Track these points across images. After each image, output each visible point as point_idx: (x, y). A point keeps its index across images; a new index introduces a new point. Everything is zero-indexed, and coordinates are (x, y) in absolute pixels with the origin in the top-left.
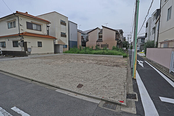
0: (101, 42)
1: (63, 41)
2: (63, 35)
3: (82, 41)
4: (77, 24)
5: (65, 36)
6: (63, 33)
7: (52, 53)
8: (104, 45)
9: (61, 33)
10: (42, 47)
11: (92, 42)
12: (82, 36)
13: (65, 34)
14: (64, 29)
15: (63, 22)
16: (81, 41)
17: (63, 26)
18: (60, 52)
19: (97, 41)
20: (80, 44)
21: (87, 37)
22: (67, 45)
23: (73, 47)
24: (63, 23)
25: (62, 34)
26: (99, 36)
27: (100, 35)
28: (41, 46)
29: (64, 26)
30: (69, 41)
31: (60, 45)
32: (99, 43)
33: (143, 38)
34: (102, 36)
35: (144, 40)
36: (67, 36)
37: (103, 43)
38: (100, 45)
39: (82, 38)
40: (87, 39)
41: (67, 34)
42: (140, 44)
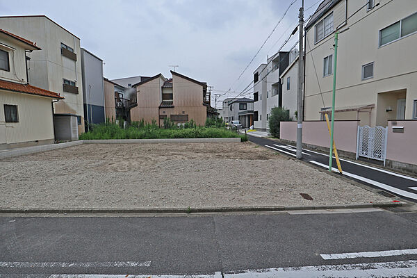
0: (171, 109)
1: (69, 104)
2: (70, 87)
3: (116, 105)
4: (102, 61)
5: (75, 91)
6: (69, 82)
7: (47, 142)
8: (177, 116)
9: (65, 81)
10: (17, 121)
11: (148, 106)
12: (117, 94)
13: (73, 85)
14: (71, 71)
15: (69, 49)
16: (114, 106)
17: (67, 62)
18: (73, 136)
19: (160, 107)
20: (112, 113)
21: (133, 95)
22: (80, 117)
23: (95, 122)
24: (67, 53)
25: (67, 83)
26: (163, 94)
27: (164, 92)
28: (14, 118)
29: (72, 62)
30: (85, 105)
31: (70, 116)
32: (164, 112)
33: (243, 103)
34: (171, 96)
35: (245, 106)
36: (80, 90)
37: (175, 112)
38: (169, 116)
39: (117, 99)
40: (133, 101)
41: (79, 85)
42: (239, 113)
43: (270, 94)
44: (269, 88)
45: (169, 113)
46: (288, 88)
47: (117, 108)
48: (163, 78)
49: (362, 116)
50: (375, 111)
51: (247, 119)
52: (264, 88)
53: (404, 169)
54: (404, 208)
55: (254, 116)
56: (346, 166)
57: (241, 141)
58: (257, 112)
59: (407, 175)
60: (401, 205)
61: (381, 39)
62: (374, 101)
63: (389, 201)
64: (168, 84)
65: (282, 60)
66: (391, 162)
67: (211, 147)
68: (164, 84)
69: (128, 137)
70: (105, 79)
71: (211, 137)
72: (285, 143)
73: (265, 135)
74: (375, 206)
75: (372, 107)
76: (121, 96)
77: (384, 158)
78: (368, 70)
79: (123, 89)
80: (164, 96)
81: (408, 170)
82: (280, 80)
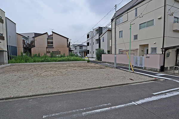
0: (52, 48)
3: (23, 46)
5: (3, 39)
8: (56, 52)
11: (40, 47)
12: (24, 41)
13: (2, 35)
14: (1, 28)
16: (22, 46)
19: (47, 48)
20: (21, 50)
21: (33, 42)
23: (13, 54)
29: (1, 24)
31: (4, 51)
32: (49, 50)
33: (81, 46)
34: (52, 43)
35: (82, 48)
36: (5, 38)
37: (54, 50)
38: (51, 52)
39: (24, 43)
40: (33, 44)
41: (5, 35)
42: (80, 51)
43: (95, 43)
44: (94, 41)
45: (51, 50)
46: (103, 41)
47: (24, 48)
48: (48, 34)
49: (135, 53)
50: (138, 51)
51: (83, 53)
52: (92, 41)
53: (150, 70)
54: (159, 80)
55: (87, 52)
56: (135, 70)
57: (88, 62)
58: (89, 50)
59: (151, 71)
60: (157, 80)
61: (140, 27)
62: (138, 47)
63: (154, 79)
64: (50, 37)
65: (100, 30)
66: (146, 67)
67: (77, 65)
68: (48, 37)
69: (35, 62)
70: (17, 33)
71: (75, 61)
72: (105, 62)
73: (94, 59)
74: (151, 80)
75: (137, 49)
76: (25, 42)
77: (143, 66)
78: (136, 37)
79: (27, 38)
80: (48, 43)
81: (151, 70)
82: (99, 38)
